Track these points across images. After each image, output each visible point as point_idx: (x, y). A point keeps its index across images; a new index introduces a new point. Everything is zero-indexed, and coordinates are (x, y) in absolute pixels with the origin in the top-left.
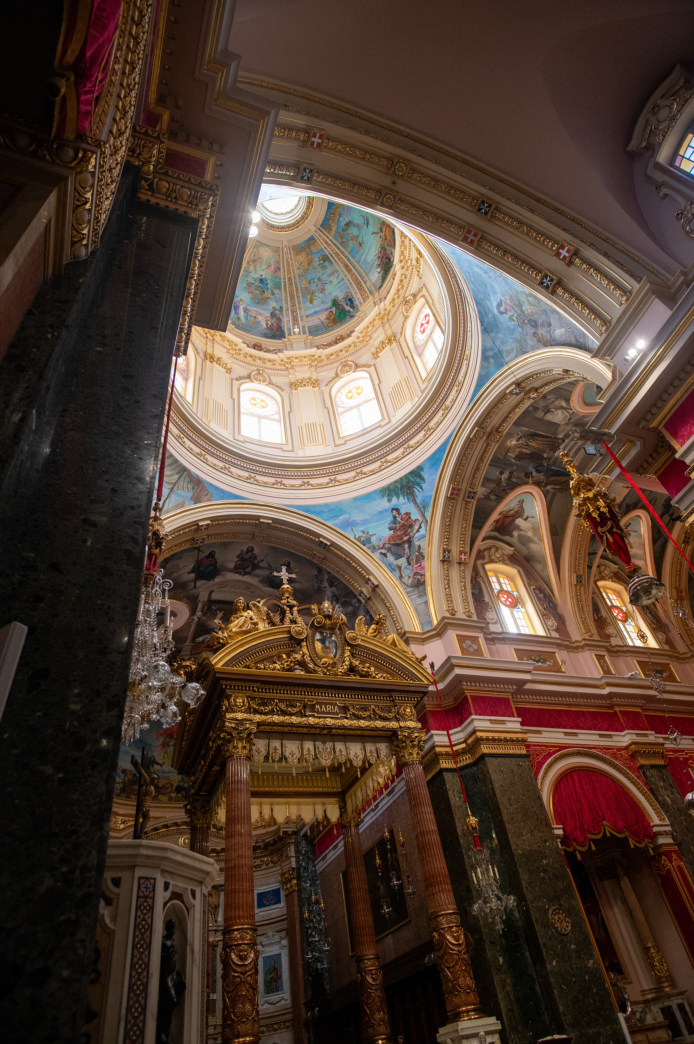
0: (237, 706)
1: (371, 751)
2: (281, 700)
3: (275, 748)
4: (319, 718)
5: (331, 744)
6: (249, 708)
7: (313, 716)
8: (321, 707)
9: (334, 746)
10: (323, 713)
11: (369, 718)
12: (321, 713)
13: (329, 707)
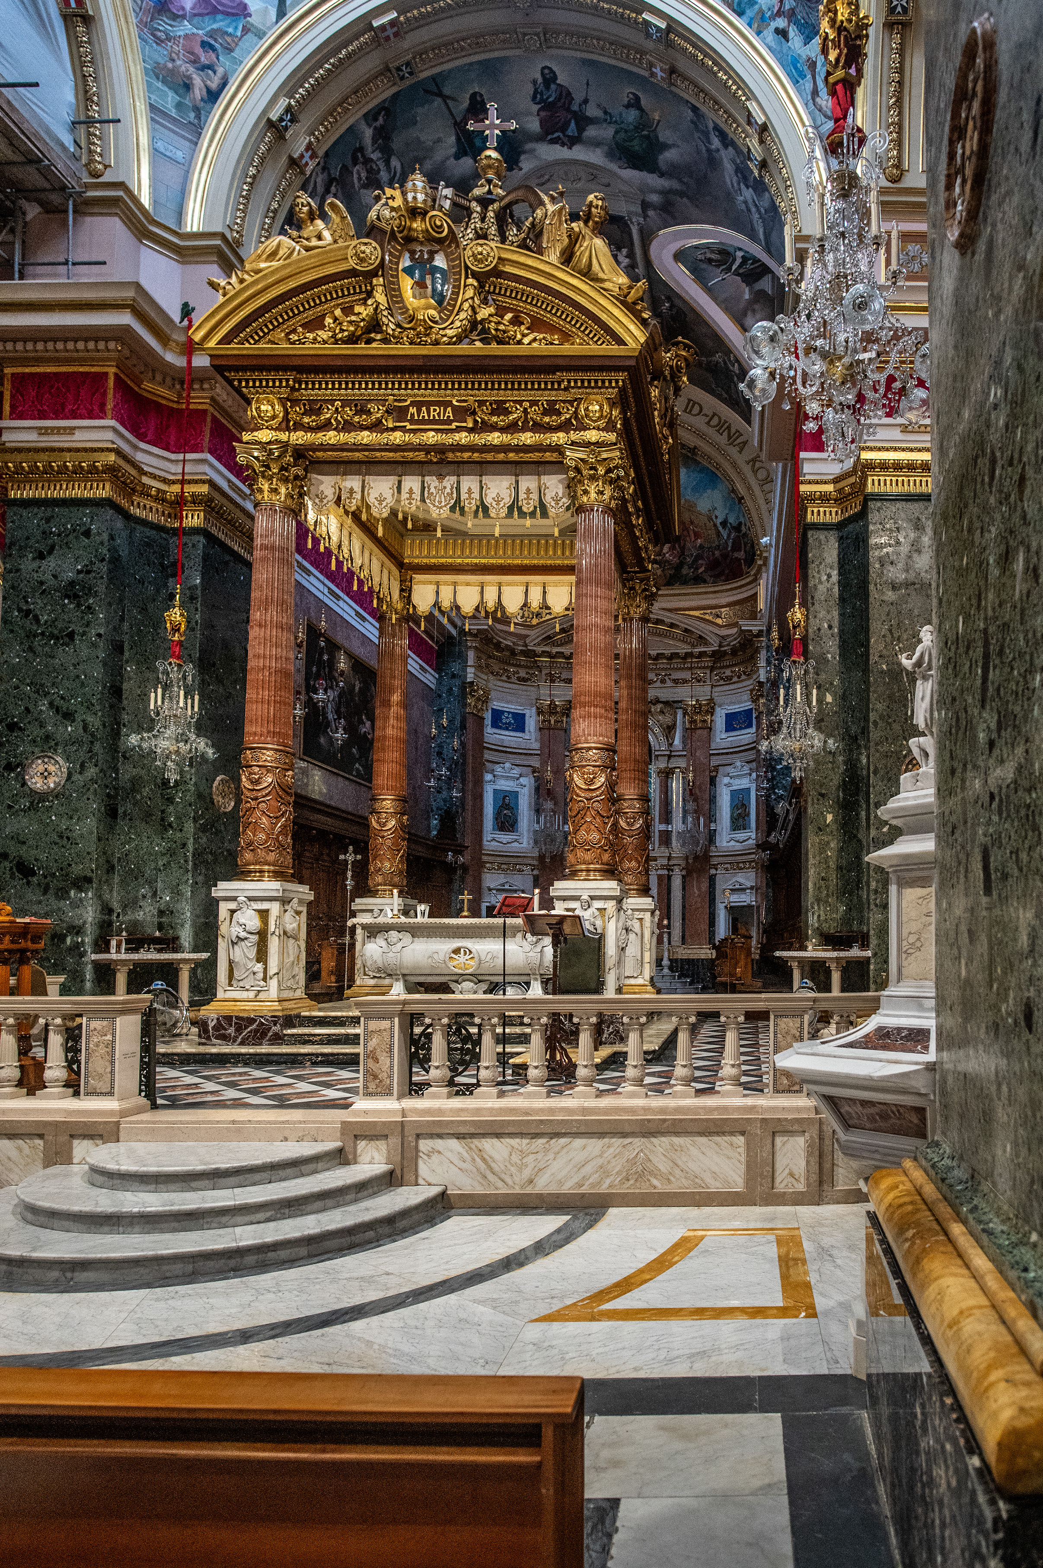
0: (262, 418)
1: (528, 490)
2: (345, 403)
3: (352, 491)
4: (414, 431)
5: (454, 479)
6: (286, 419)
7: (403, 429)
8: (419, 411)
9: (459, 482)
10: (423, 422)
11: (511, 428)
12: (418, 422)
13: (435, 412)
